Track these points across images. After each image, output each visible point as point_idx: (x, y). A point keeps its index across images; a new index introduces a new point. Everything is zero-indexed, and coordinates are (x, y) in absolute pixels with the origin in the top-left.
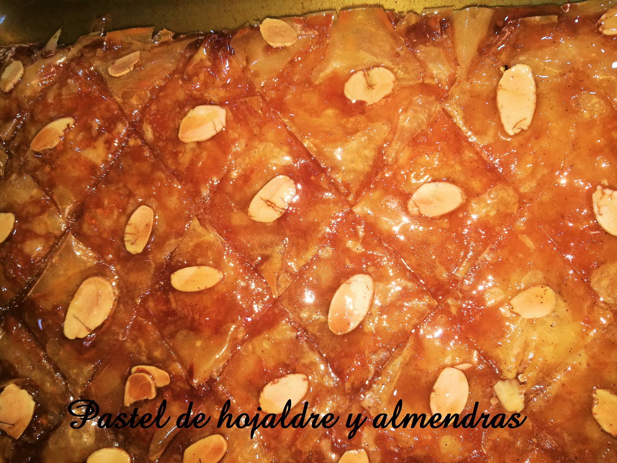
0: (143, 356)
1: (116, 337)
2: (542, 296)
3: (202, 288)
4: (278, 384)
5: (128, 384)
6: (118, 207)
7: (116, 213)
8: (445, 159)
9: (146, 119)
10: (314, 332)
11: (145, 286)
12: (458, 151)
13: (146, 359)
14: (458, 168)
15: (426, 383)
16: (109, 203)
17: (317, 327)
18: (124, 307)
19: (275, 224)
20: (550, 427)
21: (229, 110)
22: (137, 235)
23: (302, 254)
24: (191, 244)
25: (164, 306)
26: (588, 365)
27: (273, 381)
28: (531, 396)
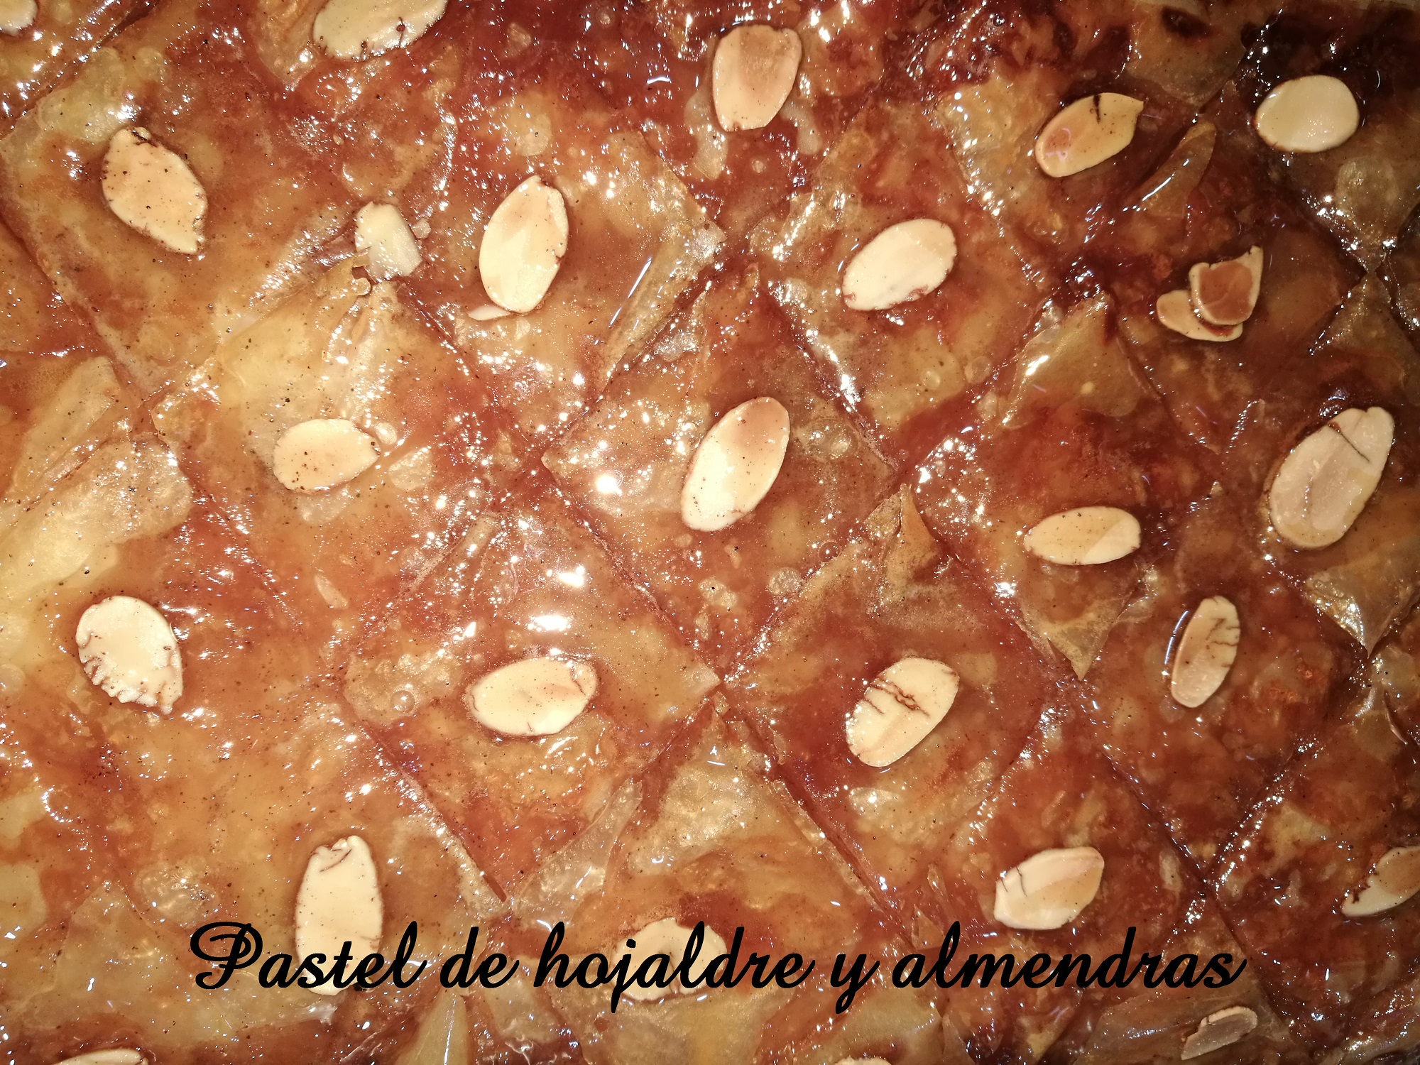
0: (1213, 362)
1: (1271, 407)
2: (304, 469)
3: (1072, 515)
4: (910, 288)
5: (1253, 301)
6: (1249, 705)
7: (1255, 692)
8: (507, 786)
9: (1173, 903)
10: (822, 405)
11: (1199, 523)
12: (475, 802)
13: (1207, 354)
14: (479, 766)
15: (575, 278)
16: (1271, 715)
17: (815, 413)
18: (1249, 474)
19: (896, 653)
20: (302, 169)
21: (987, 917)
22: (1211, 641)
23: (839, 581)
24: (1091, 616)
25: (1159, 474)
26: (211, 309)
27: (921, 295)
28: (340, 239)
